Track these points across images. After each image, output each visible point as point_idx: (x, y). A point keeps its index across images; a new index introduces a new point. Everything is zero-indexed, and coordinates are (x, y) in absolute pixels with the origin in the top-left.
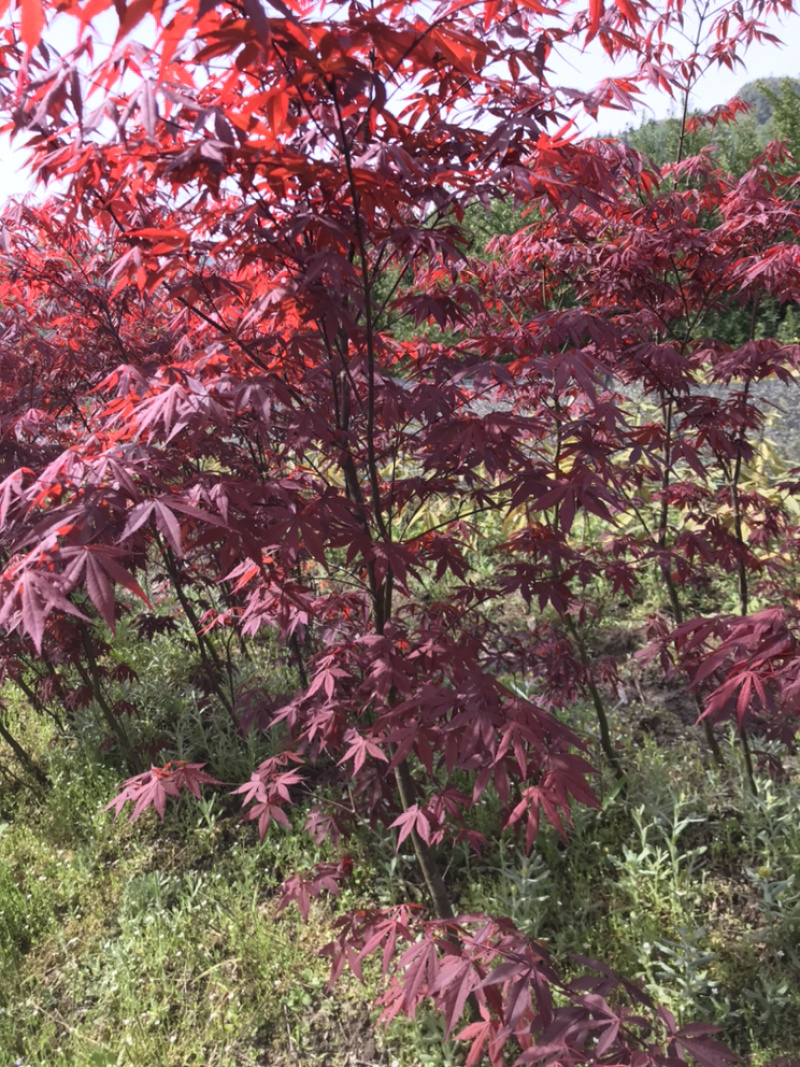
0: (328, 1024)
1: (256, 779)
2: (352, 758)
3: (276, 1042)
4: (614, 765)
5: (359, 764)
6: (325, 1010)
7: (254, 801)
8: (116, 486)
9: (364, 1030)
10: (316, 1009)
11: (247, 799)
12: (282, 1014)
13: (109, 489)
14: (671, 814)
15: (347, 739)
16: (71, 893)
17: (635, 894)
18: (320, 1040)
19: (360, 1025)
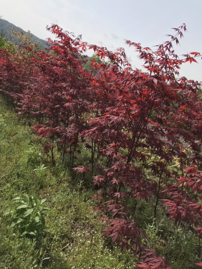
0: (86, 224)
1: (97, 177)
2: (113, 182)
3: (77, 222)
4: (155, 212)
5: (113, 183)
6: (87, 221)
7: (95, 180)
8: (104, 125)
9: (91, 228)
10: (85, 221)
11: (94, 179)
12: (80, 218)
13: (103, 125)
14: (160, 222)
15: (113, 178)
16: (52, 184)
17: (147, 232)
18: (84, 225)
19: (91, 226)
